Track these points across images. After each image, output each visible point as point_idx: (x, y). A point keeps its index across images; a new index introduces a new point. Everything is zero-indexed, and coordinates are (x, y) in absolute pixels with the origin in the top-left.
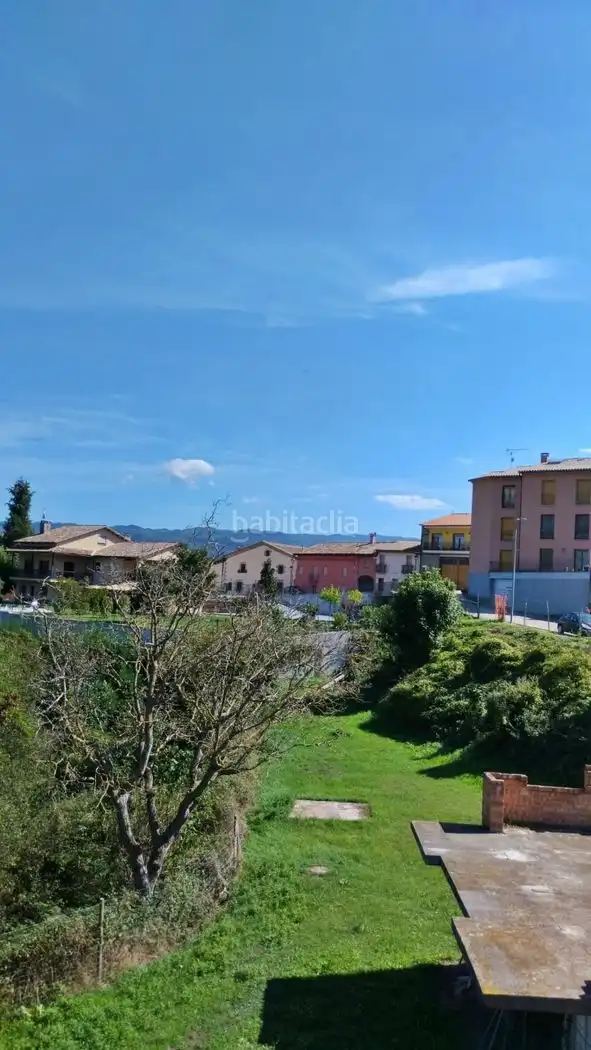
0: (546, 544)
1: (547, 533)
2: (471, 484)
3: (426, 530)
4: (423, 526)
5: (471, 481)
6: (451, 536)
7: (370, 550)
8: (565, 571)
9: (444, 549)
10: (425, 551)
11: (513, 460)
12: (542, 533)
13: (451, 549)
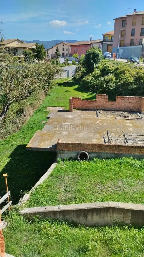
0: (133, 38)
1: (133, 34)
2: (114, 20)
3: (104, 36)
4: (103, 35)
5: (114, 19)
6: (111, 37)
7: (89, 43)
8: (136, 45)
9: (108, 41)
10: (103, 42)
11: (126, 12)
12: (131, 34)
13: (110, 41)
